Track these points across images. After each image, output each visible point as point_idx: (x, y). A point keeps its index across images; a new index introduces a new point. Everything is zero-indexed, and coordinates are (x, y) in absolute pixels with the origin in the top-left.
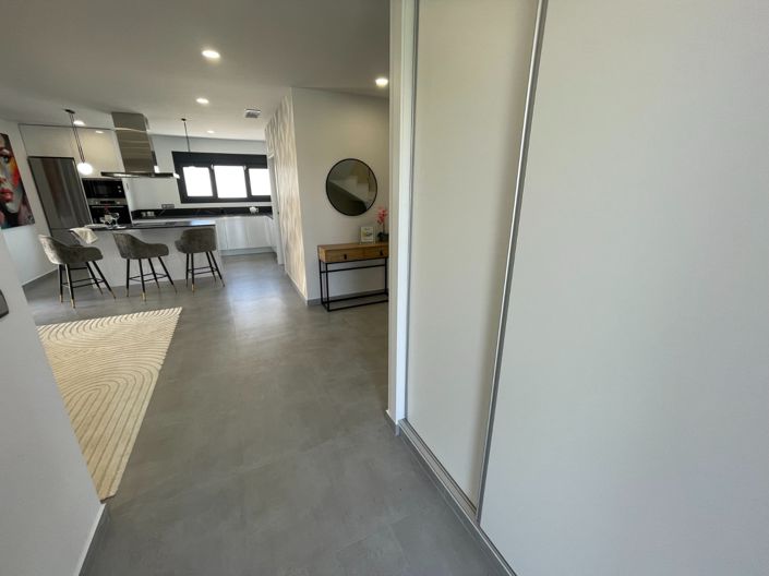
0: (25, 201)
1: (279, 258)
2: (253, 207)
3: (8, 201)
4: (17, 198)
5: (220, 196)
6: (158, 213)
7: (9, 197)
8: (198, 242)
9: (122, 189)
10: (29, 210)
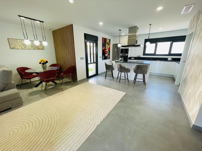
0: (109, 54)
1: (176, 82)
2: (170, 58)
3: (106, 54)
4: (108, 53)
5: (157, 53)
6: (136, 58)
7: (106, 53)
8: (141, 69)
9: (128, 51)
10: (109, 56)
